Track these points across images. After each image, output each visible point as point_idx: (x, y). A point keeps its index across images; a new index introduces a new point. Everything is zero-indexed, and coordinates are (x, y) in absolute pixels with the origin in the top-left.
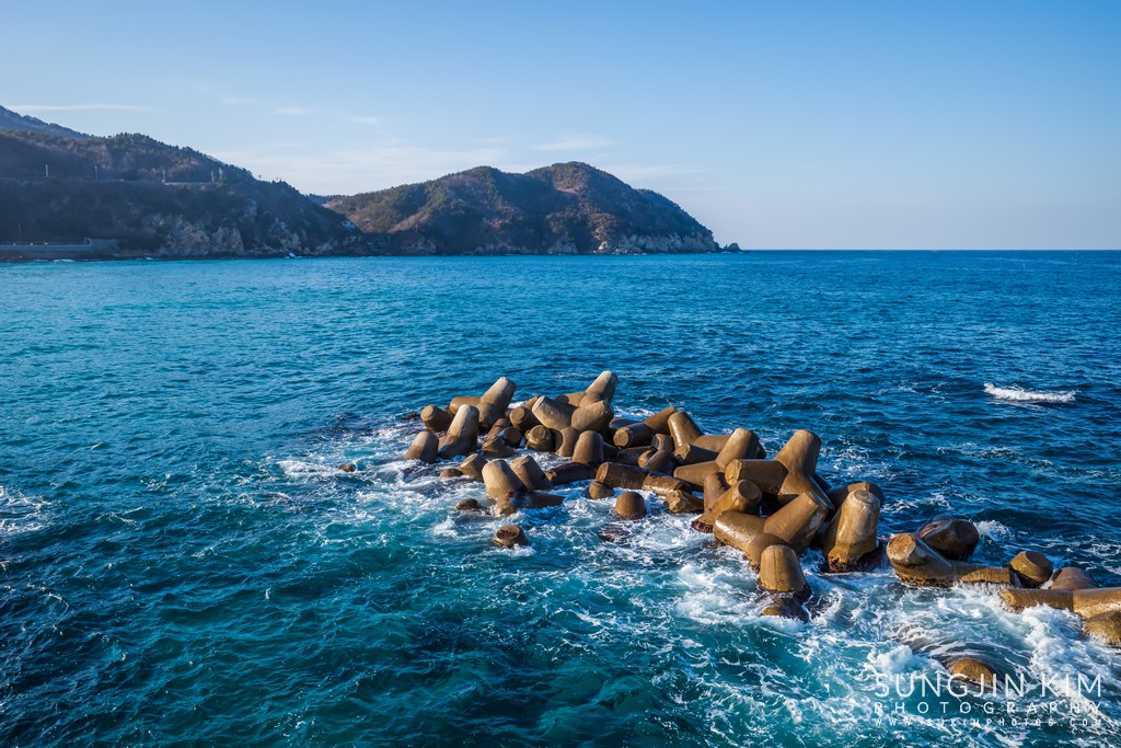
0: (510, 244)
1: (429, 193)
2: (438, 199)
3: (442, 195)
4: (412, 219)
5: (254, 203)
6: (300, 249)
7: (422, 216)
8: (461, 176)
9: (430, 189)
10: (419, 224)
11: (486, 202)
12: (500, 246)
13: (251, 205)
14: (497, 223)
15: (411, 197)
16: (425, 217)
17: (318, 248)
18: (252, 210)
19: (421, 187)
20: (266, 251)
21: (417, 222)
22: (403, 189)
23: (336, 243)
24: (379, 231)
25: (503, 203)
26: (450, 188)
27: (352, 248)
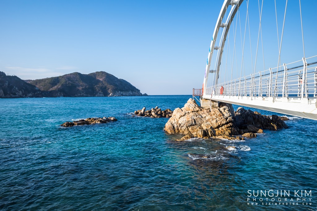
0: (85, 94)
1: (60, 79)
2: (63, 81)
3: (64, 80)
4: (56, 87)
5: (7, 82)
6: (22, 95)
7: (58, 86)
8: (69, 75)
9: (60, 78)
10: (58, 88)
11: (77, 82)
12: (82, 94)
13: (6, 83)
14: (80, 88)
15: (55, 81)
16: (60, 86)
17: (28, 95)
18: (7, 84)
19: (58, 78)
20: (11, 96)
21: (57, 88)
22: (52, 78)
23: (33, 94)
24: (45, 90)
25: (82, 83)
26: (67, 78)
27: (38, 95)
